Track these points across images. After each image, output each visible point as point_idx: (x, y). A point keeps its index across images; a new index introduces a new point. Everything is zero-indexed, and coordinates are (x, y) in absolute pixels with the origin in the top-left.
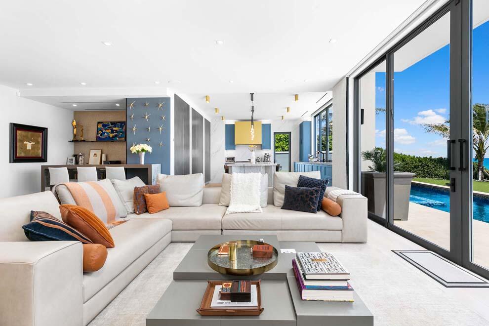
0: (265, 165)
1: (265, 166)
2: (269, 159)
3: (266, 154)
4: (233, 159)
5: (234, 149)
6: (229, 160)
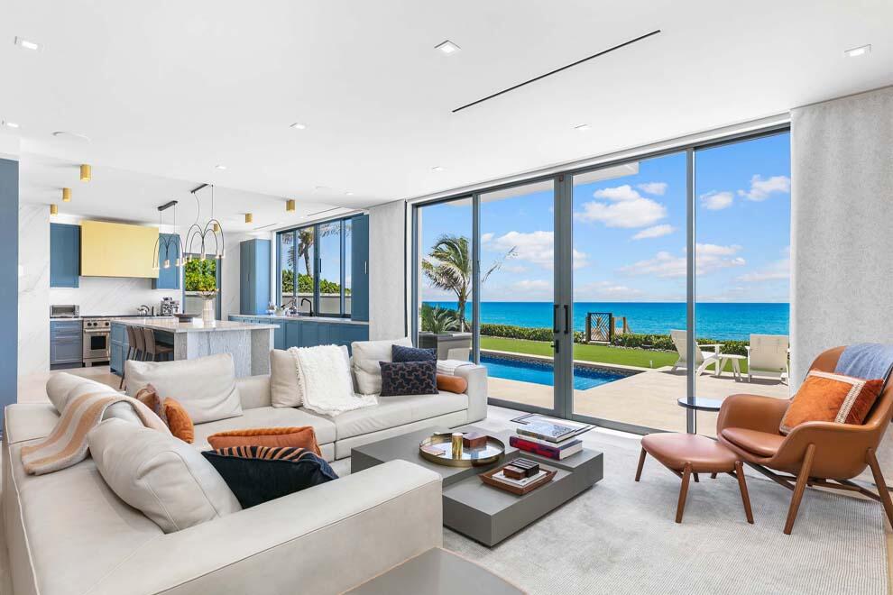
0: (251, 328)
1: (253, 331)
2: (174, 310)
3: (166, 299)
4: (72, 310)
5: (76, 285)
6: (60, 312)
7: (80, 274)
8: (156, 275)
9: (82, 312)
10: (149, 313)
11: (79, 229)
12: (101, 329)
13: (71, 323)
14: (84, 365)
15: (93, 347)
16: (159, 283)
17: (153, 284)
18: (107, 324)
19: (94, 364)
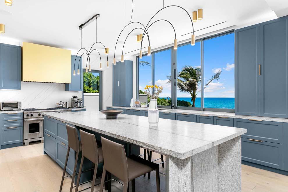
2: (79, 104)
3: (74, 97)
4: (16, 105)
5: (19, 88)
6: (9, 107)
7: (21, 80)
8: (69, 81)
9: (23, 106)
10: (64, 106)
11: (20, 50)
12: (35, 119)
13: (15, 115)
14: (24, 144)
15: (30, 131)
16: (70, 87)
17: (67, 87)
18: (39, 115)
19: (31, 143)
